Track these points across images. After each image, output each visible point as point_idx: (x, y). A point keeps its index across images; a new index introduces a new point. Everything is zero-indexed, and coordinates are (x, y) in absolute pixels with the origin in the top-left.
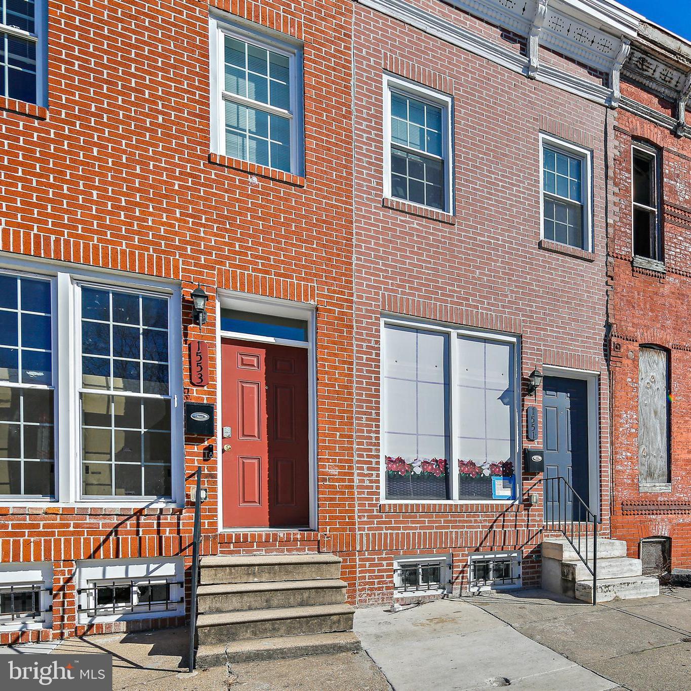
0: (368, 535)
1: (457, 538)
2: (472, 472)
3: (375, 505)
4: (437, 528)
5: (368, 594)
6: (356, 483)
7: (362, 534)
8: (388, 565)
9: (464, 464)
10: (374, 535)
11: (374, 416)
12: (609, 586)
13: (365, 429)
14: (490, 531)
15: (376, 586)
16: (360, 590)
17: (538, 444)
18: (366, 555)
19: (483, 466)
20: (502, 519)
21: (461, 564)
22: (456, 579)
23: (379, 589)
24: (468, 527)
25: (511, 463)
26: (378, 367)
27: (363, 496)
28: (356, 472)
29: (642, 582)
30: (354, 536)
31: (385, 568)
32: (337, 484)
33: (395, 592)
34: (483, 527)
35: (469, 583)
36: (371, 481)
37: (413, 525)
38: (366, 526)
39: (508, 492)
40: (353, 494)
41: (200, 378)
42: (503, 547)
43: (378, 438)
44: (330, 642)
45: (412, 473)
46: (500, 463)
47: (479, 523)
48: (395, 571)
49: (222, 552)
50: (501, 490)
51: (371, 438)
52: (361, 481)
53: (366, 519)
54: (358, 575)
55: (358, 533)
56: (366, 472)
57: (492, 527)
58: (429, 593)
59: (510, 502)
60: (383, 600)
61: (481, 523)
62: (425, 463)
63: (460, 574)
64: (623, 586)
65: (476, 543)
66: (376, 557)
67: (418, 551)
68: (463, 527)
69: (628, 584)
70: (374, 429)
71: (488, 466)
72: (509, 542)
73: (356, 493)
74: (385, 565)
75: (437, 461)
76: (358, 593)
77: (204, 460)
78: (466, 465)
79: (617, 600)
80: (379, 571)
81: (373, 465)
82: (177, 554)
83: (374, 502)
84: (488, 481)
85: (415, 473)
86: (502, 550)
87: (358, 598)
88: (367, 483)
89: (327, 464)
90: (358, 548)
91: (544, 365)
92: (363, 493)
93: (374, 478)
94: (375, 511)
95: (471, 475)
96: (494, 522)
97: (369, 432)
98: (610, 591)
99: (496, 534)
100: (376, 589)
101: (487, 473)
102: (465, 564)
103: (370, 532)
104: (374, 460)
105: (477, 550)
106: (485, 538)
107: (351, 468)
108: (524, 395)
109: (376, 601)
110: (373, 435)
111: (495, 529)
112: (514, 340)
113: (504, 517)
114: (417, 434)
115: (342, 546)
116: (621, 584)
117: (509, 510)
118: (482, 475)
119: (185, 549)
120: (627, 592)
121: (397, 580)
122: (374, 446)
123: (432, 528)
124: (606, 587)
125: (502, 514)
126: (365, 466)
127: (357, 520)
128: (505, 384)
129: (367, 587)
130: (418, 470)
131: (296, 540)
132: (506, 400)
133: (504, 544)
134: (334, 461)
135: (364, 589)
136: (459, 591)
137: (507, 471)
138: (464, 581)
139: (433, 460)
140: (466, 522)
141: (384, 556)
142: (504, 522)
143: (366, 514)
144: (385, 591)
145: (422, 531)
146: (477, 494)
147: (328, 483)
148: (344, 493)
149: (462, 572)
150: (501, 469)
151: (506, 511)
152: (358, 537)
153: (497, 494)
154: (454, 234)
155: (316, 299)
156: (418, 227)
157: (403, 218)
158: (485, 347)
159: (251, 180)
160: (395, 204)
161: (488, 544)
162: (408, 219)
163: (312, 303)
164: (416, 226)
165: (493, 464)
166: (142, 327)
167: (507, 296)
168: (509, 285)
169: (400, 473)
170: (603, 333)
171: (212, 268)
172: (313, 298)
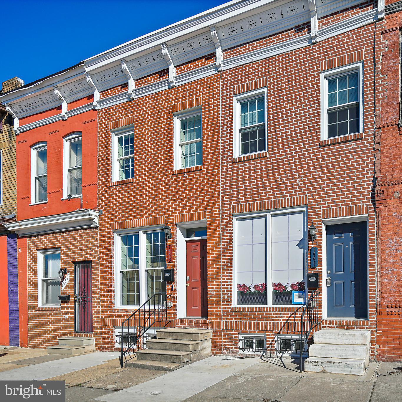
0: (226, 322)
1: (267, 325)
2: (280, 289)
3: (230, 308)
4: (258, 320)
5: (227, 350)
6: (222, 298)
7: (224, 322)
8: (235, 337)
9: (276, 285)
10: (228, 322)
11: (229, 265)
12: (318, 362)
13: (225, 272)
14: (286, 322)
15: (230, 347)
16: (224, 348)
17: (318, 270)
18: (226, 331)
19: (287, 285)
20: (294, 316)
21: (270, 340)
22: (268, 348)
23: (231, 348)
24: (275, 320)
25: (304, 283)
26: (231, 241)
27: (224, 304)
28: (222, 292)
29: (346, 363)
30: (221, 322)
31: (234, 338)
32: (214, 298)
33: (240, 350)
34: (283, 320)
35: (276, 350)
36: (228, 297)
37: (247, 318)
38: (226, 318)
39: (302, 300)
40: (220, 302)
41: (170, 259)
42: (294, 332)
43: (231, 276)
45: (250, 292)
46: (297, 283)
47: (280, 318)
48: (240, 340)
49: (177, 326)
50: (297, 298)
51: (228, 276)
52: (224, 297)
53: (226, 315)
54: (222, 341)
55: (222, 321)
56: (226, 292)
57: (288, 320)
58: (257, 353)
59: (300, 306)
60: (233, 354)
61: (282, 318)
62: (256, 286)
63: (270, 345)
64: (329, 364)
65: (278, 329)
66: (230, 333)
67: (249, 331)
68: (272, 320)
69: (334, 363)
70: (229, 272)
71: (290, 285)
72: (298, 329)
73: (222, 302)
74: (234, 337)
75: (261, 284)
76: (222, 349)
77: (172, 291)
78: (277, 286)
79: (324, 372)
80: (231, 339)
81: (229, 289)
82: (164, 326)
83: (229, 306)
84: (290, 294)
86: (294, 334)
87: (222, 351)
88: (226, 298)
89: (211, 290)
90: (222, 328)
91: (323, 220)
92: (225, 302)
93: (229, 295)
94: (230, 311)
95: (280, 291)
96: (289, 318)
97: (227, 273)
98: (318, 366)
99: (290, 324)
100: (230, 348)
101: (289, 289)
102: (272, 340)
103: (227, 321)
104: (229, 287)
105: (279, 333)
106: (283, 326)
107: (220, 291)
108: (309, 241)
109: (230, 354)
110: (229, 275)
111: (290, 321)
112: (304, 209)
113: (295, 315)
114: (252, 272)
115: (216, 327)
116: (328, 362)
117: (298, 311)
118: (286, 291)
119: (166, 324)
120: (333, 368)
121: (241, 344)
122: (229, 280)
123: (255, 320)
124: (315, 362)
125: (294, 313)
126: (226, 290)
127: (222, 315)
128: (300, 236)
129: (226, 346)
130: (252, 290)
131: (199, 323)
132: (301, 246)
134: (213, 288)
135: (225, 347)
136: (270, 354)
137: (301, 288)
138: (272, 349)
139: (260, 284)
140: (274, 317)
141: (233, 332)
142: (295, 318)
143: (226, 312)
144: (234, 349)
145: (250, 321)
146: (283, 302)
147: (211, 298)
148: (217, 302)
149: (271, 344)
150: (298, 287)
151: (296, 311)
152: (222, 323)
153: (295, 301)
154: (267, 161)
155: (206, 217)
156: (249, 166)
157: (242, 165)
158: (288, 217)
159: (184, 176)
160: (237, 160)
161: (285, 330)
162: (244, 164)
163: (205, 219)
164: (248, 166)
165: (293, 284)
166: (160, 243)
167: (298, 185)
168: (299, 178)
169: (244, 292)
170: (371, 186)
171: (173, 216)
172: (205, 217)
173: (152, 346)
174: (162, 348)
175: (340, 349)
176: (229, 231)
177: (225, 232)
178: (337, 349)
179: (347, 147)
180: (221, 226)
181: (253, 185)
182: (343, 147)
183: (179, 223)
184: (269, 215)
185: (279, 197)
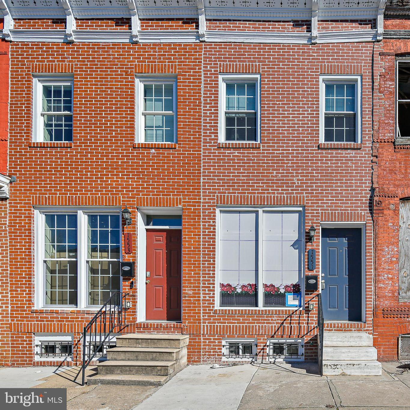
0: (207, 326)
1: (259, 329)
2: (272, 291)
3: (212, 310)
4: (248, 323)
5: (207, 358)
6: (202, 298)
7: (204, 326)
8: (219, 342)
9: (267, 286)
10: (211, 326)
11: (212, 262)
12: (337, 365)
13: (207, 269)
14: (281, 326)
15: (212, 353)
16: (203, 355)
17: (316, 272)
18: (207, 336)
19: (280, 287)
20: (290, 319)
21: (262, 344)
22: (259, 353)
23: (214, 355)
24: (267, 323)
25: (299, 285)
26: (215, 235)
27: (205, 305)
28: (201, 292)
29: (366, 365)
30: (200, 327)
31: (217, 344)
32: (192, 299)
33: (223, 357)
34: (277, 323)
35: (268, 355)
36: (210, 297)
37: (233, 321)
38: (207, 321)
39: (297, 303)
40: (200, 304)
41: (129, 250)
42: (290, 336)
43: (214, 274)
44: (147, 380)
45: (236, 292)
46: (291, 285)
47: (274, 321)
48: (223, 346)
49: (137, 332)
50: (291, 300)
51: (210, 274)
52: (204, 297)
53: (207, 317)
54: (202, 347)
55: (202, 324)
56: (207, 292)
57: (283, 323)
58: (244, 360)
59: (296, 309)
60: (216, 362)
61: (276, 321)
62: (244, 286)
63: (262, 350)
64: (349, 366)
65: (272, 332)
66: (212, 338)
67: (236, 335)
68: (264, 323)
69: (353, 365)
70: (212, 269)
71: (283, 287)
72: (294, 333)
73: (202, 303)
74: (217, 342)
75: (250, 285)
76: (202, 356)
77: (131, 288)
78: (269, 287)
79: (344, 375)
80: (214, 346)
81: (211, 288)
82: (119, 332)
83: (211, 308)
84: (283, 296)
85: (237, 292)
86: (290, 337)
87: (202, 359)
88: (207, 298)
89: (187, 288)
90: (202, 333)
91: (321, 222)
92: (205, 303)
93: (211, 295)
94: (212, 313)
95: (272, 293)
96: (284, 320)
97: (209, 271)
98: (338, 368)
99: (285, 328)
100: (212, 355)
101: (282, 291)
102: (264, 344)
103: (209, 325)
104: (211, 286)
105: (273, 337)
106: (278, 330)
107: (199, 290)
108: (307, 242)
109: (212, 362)
110: (211, 272)
111: (284, 325)
112: (301, 209)
113: (291, 317)
114: (239, 270)
115: (193, 331)
116: (347, 364)
117: (294, 314)
118: (279, 293)
119: (122, 330)
120: (353, 370)
121: (225, 351)
122: (211, 278)
123: (245, 323)
124: (334, 365)
125: (289, 316)
126: (207, 289)
127: (202, 318)
128: (296, 237)
129: (207, 353)
130: (239, 291)
131: (171, 327)
132: (296, 247)
133: (290, 334)
134: (190, 287)
135: (205, 355)
136: (261, 360)
137: (296, 290)
138: (264, 354)
139: (248, 285)
140: (266, 320)
141: (216, 337)
142: (291, 321)
143: (207, 315)
144: (216, 356)
145: (238, 325)
146: (276, 304)
147: (187, 298)
148: (195, 304)
150: (292, 288)
151: (292, 314)
152: (202, 327)
153: (288, 304)
154: (260, 153)
155: (182, 204)
156: (238, 154)
157: (229, 152)
158: (282, 216)
159: (151, 151)
160: (224, 145)
161: (280, 333)
162: (232, 151)
163: (180, 206)
164: (236, 154)
165: (286, 286)
166: (110, 229)
167: (295, 183)
168: (296, 176)
169: (228, 292)
170: (369, 196)
171: (135, 198)
172: (180, 204)
173: (115, 357)
174: (132, 358)
175: (353, 351)
176: (211, 223)
177: (207, 224)
178: (349, 352)
179: (346, 154)
180: (202, 217)
181: (243, 176)
182: (342, 154)
183: (142, 207)
184: (260, 211)
185: (274, 193)
